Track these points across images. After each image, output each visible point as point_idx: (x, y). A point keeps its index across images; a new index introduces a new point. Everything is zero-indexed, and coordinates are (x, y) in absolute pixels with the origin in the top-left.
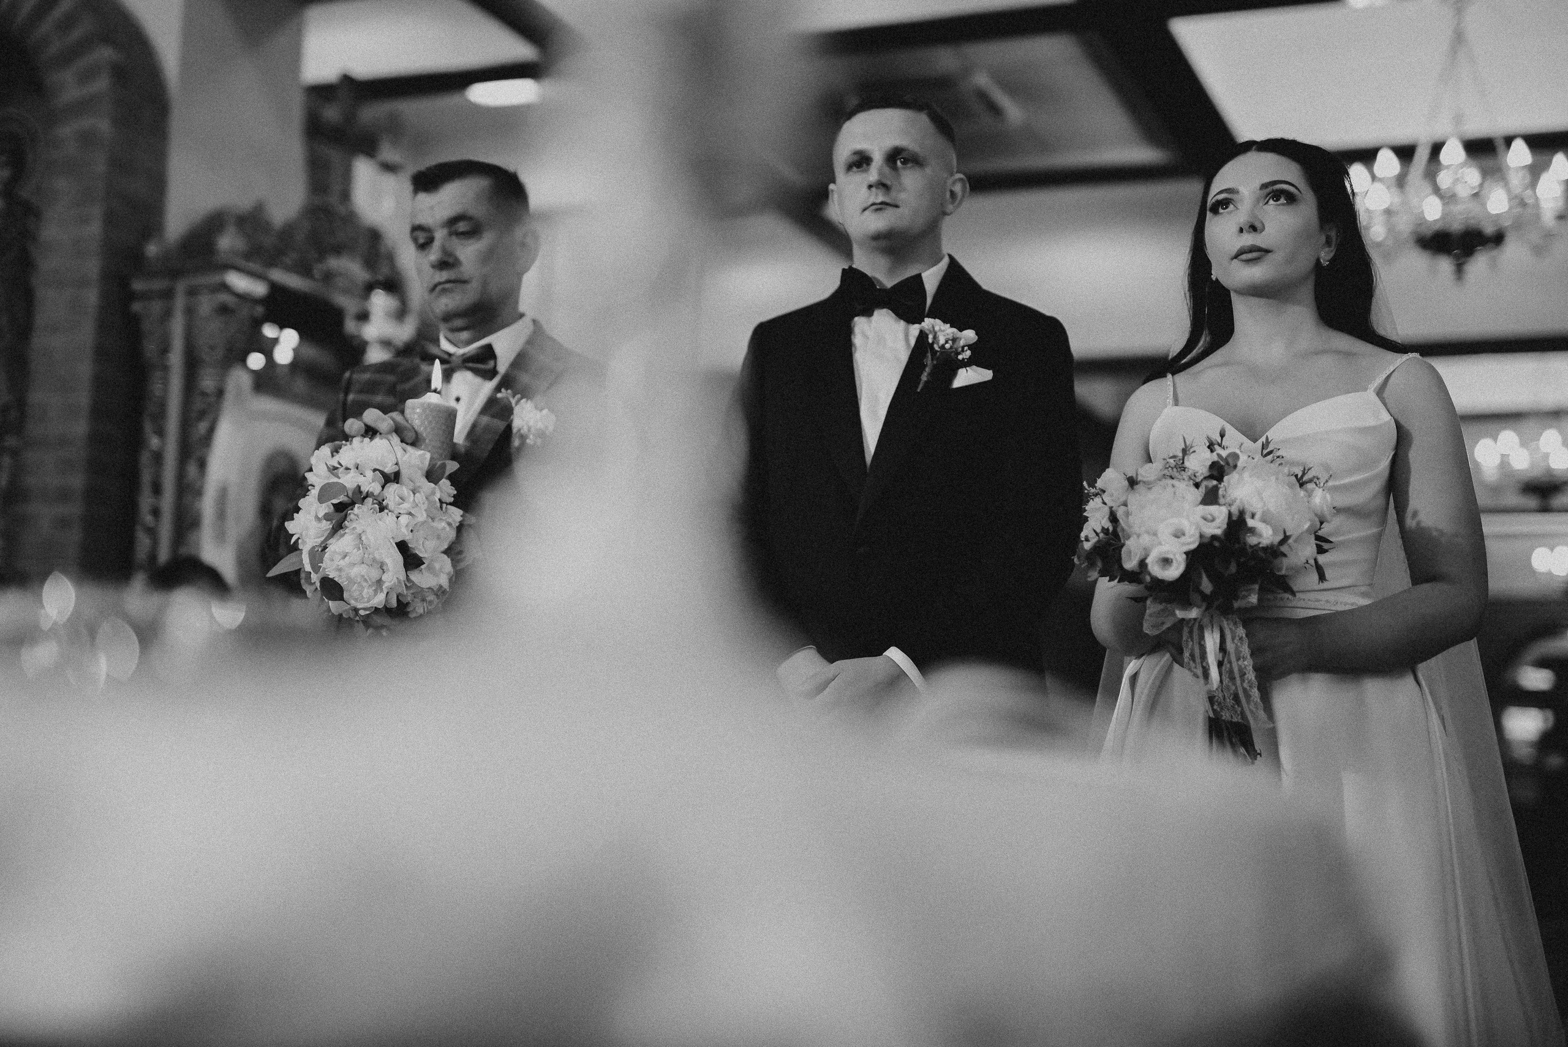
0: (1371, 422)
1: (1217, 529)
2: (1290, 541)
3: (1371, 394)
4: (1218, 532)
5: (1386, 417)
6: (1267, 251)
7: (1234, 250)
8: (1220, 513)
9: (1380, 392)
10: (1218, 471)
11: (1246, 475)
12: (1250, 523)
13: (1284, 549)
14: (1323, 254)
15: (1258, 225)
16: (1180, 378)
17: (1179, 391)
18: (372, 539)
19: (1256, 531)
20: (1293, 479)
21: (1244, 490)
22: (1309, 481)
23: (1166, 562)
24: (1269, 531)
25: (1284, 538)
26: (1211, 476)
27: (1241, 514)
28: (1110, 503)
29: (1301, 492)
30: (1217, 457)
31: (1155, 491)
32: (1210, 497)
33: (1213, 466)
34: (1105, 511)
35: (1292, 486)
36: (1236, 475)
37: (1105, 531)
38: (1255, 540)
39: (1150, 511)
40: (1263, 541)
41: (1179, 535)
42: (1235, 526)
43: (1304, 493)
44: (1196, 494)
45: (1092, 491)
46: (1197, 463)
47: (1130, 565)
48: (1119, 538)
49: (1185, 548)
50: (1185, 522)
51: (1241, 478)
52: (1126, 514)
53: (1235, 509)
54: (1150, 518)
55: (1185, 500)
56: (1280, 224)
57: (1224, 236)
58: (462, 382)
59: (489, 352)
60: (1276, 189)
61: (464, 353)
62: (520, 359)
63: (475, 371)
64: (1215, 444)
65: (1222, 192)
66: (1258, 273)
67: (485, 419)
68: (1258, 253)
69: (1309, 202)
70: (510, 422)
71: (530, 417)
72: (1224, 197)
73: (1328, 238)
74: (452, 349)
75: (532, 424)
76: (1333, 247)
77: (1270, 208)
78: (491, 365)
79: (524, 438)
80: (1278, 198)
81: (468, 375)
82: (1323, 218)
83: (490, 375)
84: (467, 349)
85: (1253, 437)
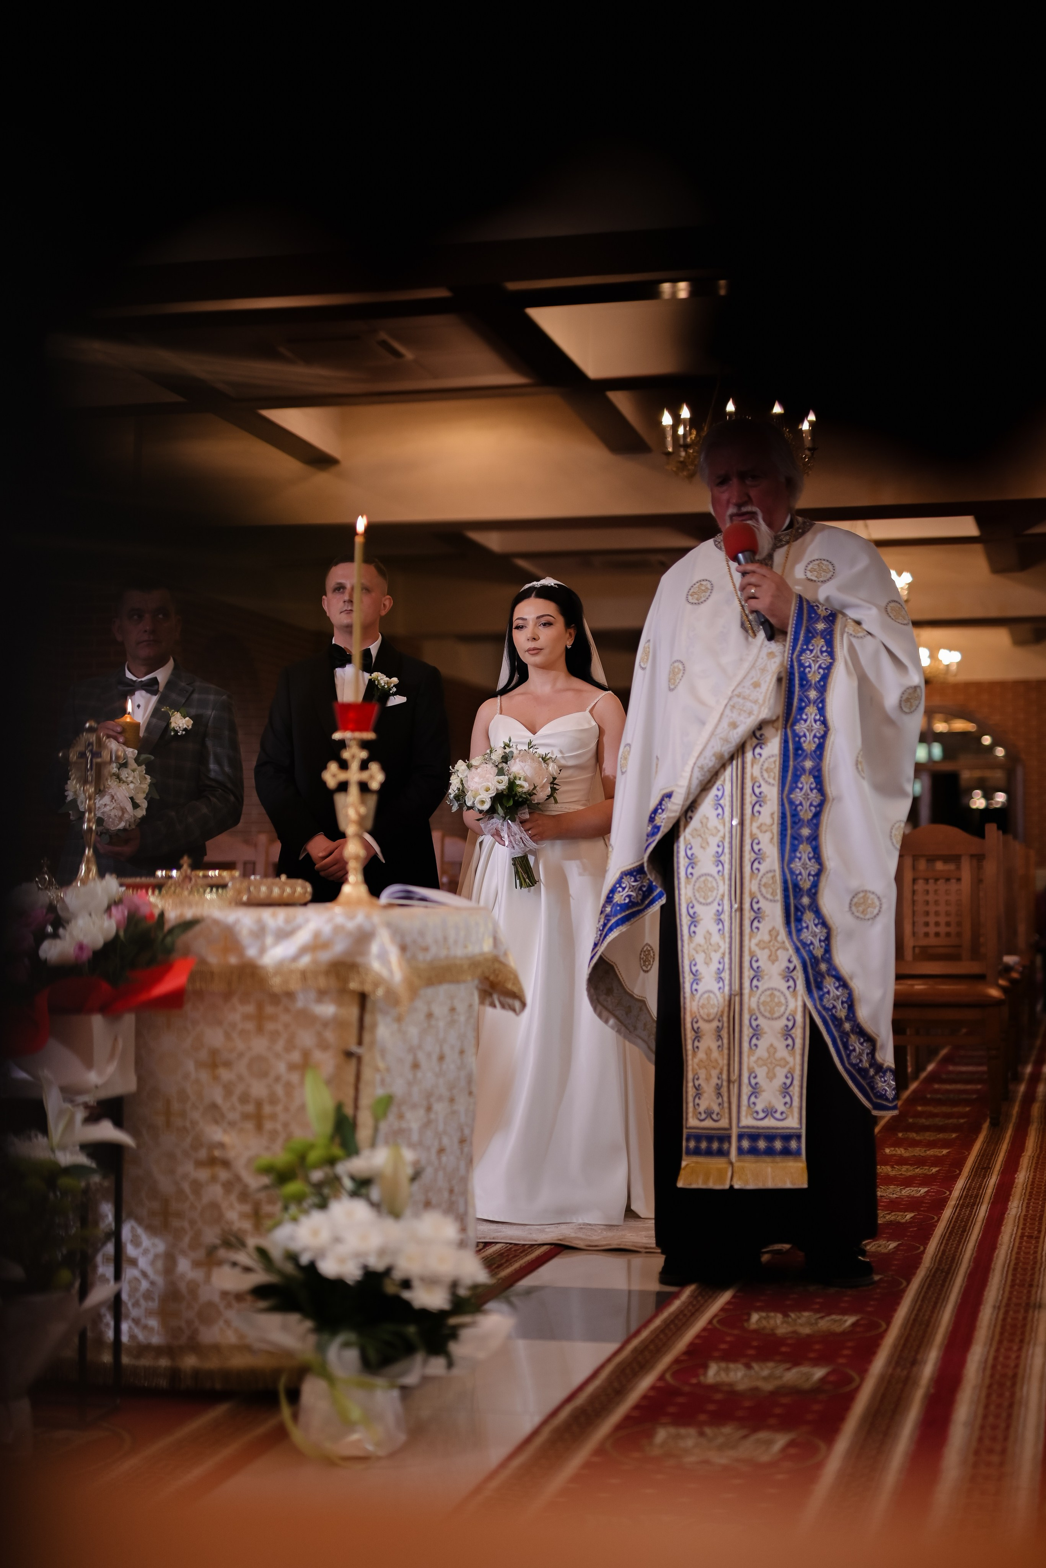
0: (586, 726)
1: (503, 786)
2: (537, 788)
3: (587, 713)
4: (505, 787)
5: (594, 723)
6: (541, 649)
7: (527, 648)
8: (505, 779)
9: (591, 712)
10: (506, 759)
11: (518, 761)
12: (518, 782)
13: (535, 792)
14: (568, 643)
15: (536, 637)
16: (505, 698)
17: (503, 705)
18: (119, 796)
19: (522, 787)
20: (541, 759)
21: (516, 767)
22: (548, 759)
23: (483, 802)
24: (528, 785)
25: (535, 787)
26: (503, 762)
27: (515, 778)
28: (461, 776)
29: (544, 765)
30: (504, 752)
31: (479, 770)
32: (501, 772)
33: (503, 757)
34: (458, 780)
35: (540, 762)
36: (513, 761)
37: (458, 789)
38: (520, 790)
39: (476, 779)
40: (525, 790)
41: (487, 790)
42: (512, 784)
43: (546, 765)
44: (495, 770)
45: (453, 770)
46: (497, 756)
47: (469, 804)
48: (464, 792)
49: (490, 796)
50: (490, 784)
51: (515, 762)
52: (467, 781)
53: (512, 776)
54: (476, 783)
55: (491, 774)
56: (546, 635)
57: (521, 639)
58: (140, 696)
59: (155, 681)
60: (543, 620)
61: (142, 681)
62: (169, 684)
63: (148, 691)
64: (507, 746)
65: (518, 619)
66: (538, 659)
67: (155, 720)
68: (537, 651)
69: (560, 622)
70: (169, 724)
71: (180, 722)
72: (520, 622)
73: (570, 634)
74: (134, 678)
75: (181, 725)
76: (573, 638)
77: (541, 628)
78: (156, 687)
79: (176, 732)
80: (544, 625)
81: (143, 693)
82: (568, 625)
83: (154, 693)
84: (143, 679)
85: (534, 732)
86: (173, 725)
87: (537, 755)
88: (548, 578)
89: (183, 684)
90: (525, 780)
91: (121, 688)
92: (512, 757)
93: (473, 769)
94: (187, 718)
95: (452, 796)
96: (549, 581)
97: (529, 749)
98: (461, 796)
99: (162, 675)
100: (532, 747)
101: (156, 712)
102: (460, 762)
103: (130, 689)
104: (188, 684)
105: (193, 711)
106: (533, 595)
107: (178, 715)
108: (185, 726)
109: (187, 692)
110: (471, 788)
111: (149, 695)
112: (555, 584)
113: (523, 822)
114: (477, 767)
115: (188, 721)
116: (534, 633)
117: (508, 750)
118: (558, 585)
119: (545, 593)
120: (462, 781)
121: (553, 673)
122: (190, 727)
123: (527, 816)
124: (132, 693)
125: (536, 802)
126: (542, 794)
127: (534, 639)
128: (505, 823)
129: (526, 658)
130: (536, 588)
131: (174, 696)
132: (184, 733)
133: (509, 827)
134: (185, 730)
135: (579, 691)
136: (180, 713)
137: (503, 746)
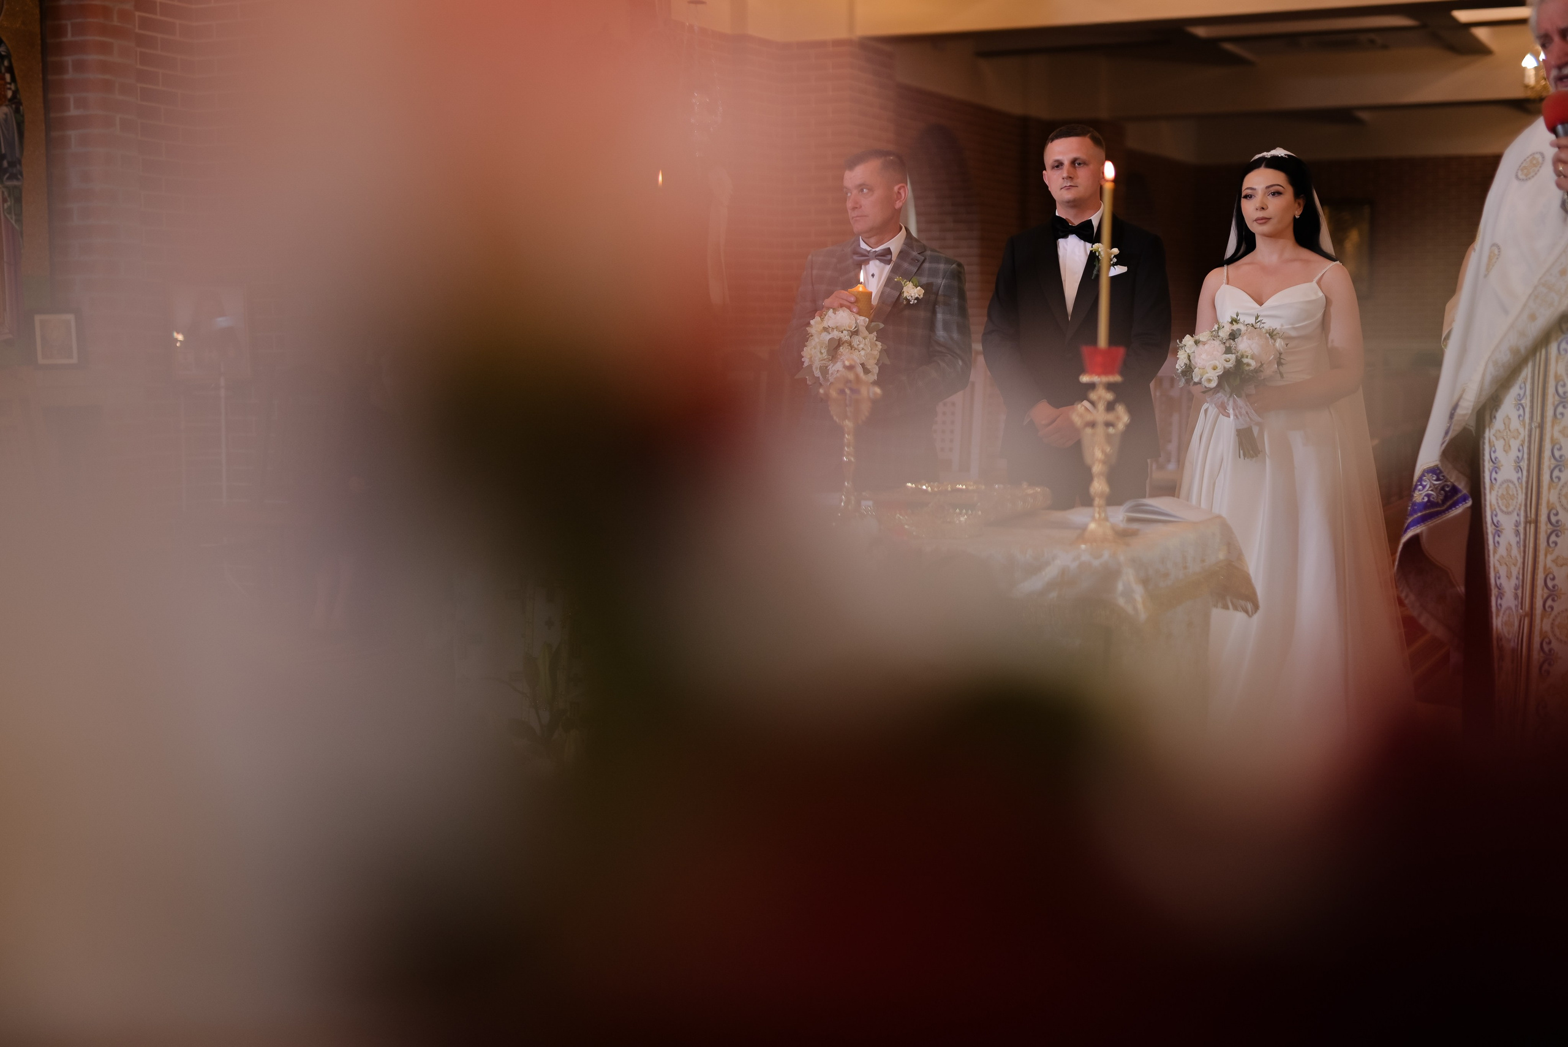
0: (1312, 298)
1: (1230, 365)
2: (1265, 366)
3: (1316, 283)
4: (1232, 366)
5: (1320, 295)
6: (1270, 219)
7: (1255, 217)
8: (1232, 357)
9: (1319, 283)
10: (1233, 336)
11: (1245, 337)
12: (1245, 360)
13: (1261, 369)
14: (1297, 212)
15: (1264, 207)
16: (1232, 267)
17: (1229, 275)
19: (1248, 365)
20: (1268, 335)
21: (1244, 345)
22: (1275, 335)
23: (1209, 380)
24: (1254, 363)
25: (1262, 365)
26: (1230, 338)
27: (1242, 356)
28: (1188, 351)
29: (1271, 341)
30: (1232, 330)
31: (1206, 346)
32: (1228, 350)
33: (1230, 334)
34: (1186, 356)
35: (1267, 338)
36: (1240, 338)
37: (1186, 364)
38: (1247, 368)
39: (1204, 356)
40: (1252, 368)
41: (1215, 368)
42: (1239, 362)
43: (1273, 341)
44: (1222, 348)
45: (1181, 345)
46: (1224, 333)
47: (1196, 380)
48: (1191, 368)
49: (1217, 374)
50: (1217, 363)
51: (1242, 339)
52: (1195, 357)
53: (1239, 354)
54: (1203, 360)
55: (1218, 351)
56: (1275, 205)
57: (1249, 209)
58: (874, 266)
59: (888, 251)
60: (1273, 189)
61: (875, 251)
62: (902, 254)
63: (881, 261)
64: (1234, 321)
65: (1248, 188)
66: (1266, 228)
67: (888, 290)
68: (1265, 220)
69: (1289, 192)
70: (901, 293)
71: (912, 291)
72: (1249, 192)
73: (1299, 204)
74: (869, 249)
75: (913, 295)
76: (1302, 208)
77: (1270, 198)
78: (889, 257)
79: (909, 301)
80: (1274, 194)
81: (877, 262)
82: (1297, 195)
83: (888, 262)
84: (877, 249)
85: (1261, 304)
86: (905, 294)
87: (1264, 330)
88: (1278, 148)
89: (915, 253)
90: (1252, 358)
91: (856, 257)
92: (1240, 334)
93: (1201, 346)
94: (919, 288)
95: (1180, 370)
96: (1280, 152)
97: (1256, 323)
98: (1189, 370)
99: (895, 244)
100: (1258, 322)
101: (889, 282)
102: (1188, 336)
103: (863, 259)
104: (919, 254)
105: (924, 280)
106: (1263, 165)
107: (910, 285)
108: (917, 296)
109: (918, 261)
110: (1198, 365)
111: (882, 264)
112: (1285, 155)
113: (1248, 396)
114: (1204, 343)
115: (919, 290)
116: (1262, 202)
117: (1235, 327)
118: (1288, 155)
119: (1275, 163)
120: (1189, 356)
121: (1281, 242)
122: (922, 296)
123: (1253, 391)
124: (867, 262)
125: (1262, 378)
126: (1270, 370)
127: (1263, 208)
128: (1231, 399)
129: (1254, 227)
130: (1266, 158)
131: (906, 265)
132: (916, 301)
133: (1235, 401)
134: (917, 299)
135: (1307, 261)
136: (912, 282)
137: (1230, 321)
